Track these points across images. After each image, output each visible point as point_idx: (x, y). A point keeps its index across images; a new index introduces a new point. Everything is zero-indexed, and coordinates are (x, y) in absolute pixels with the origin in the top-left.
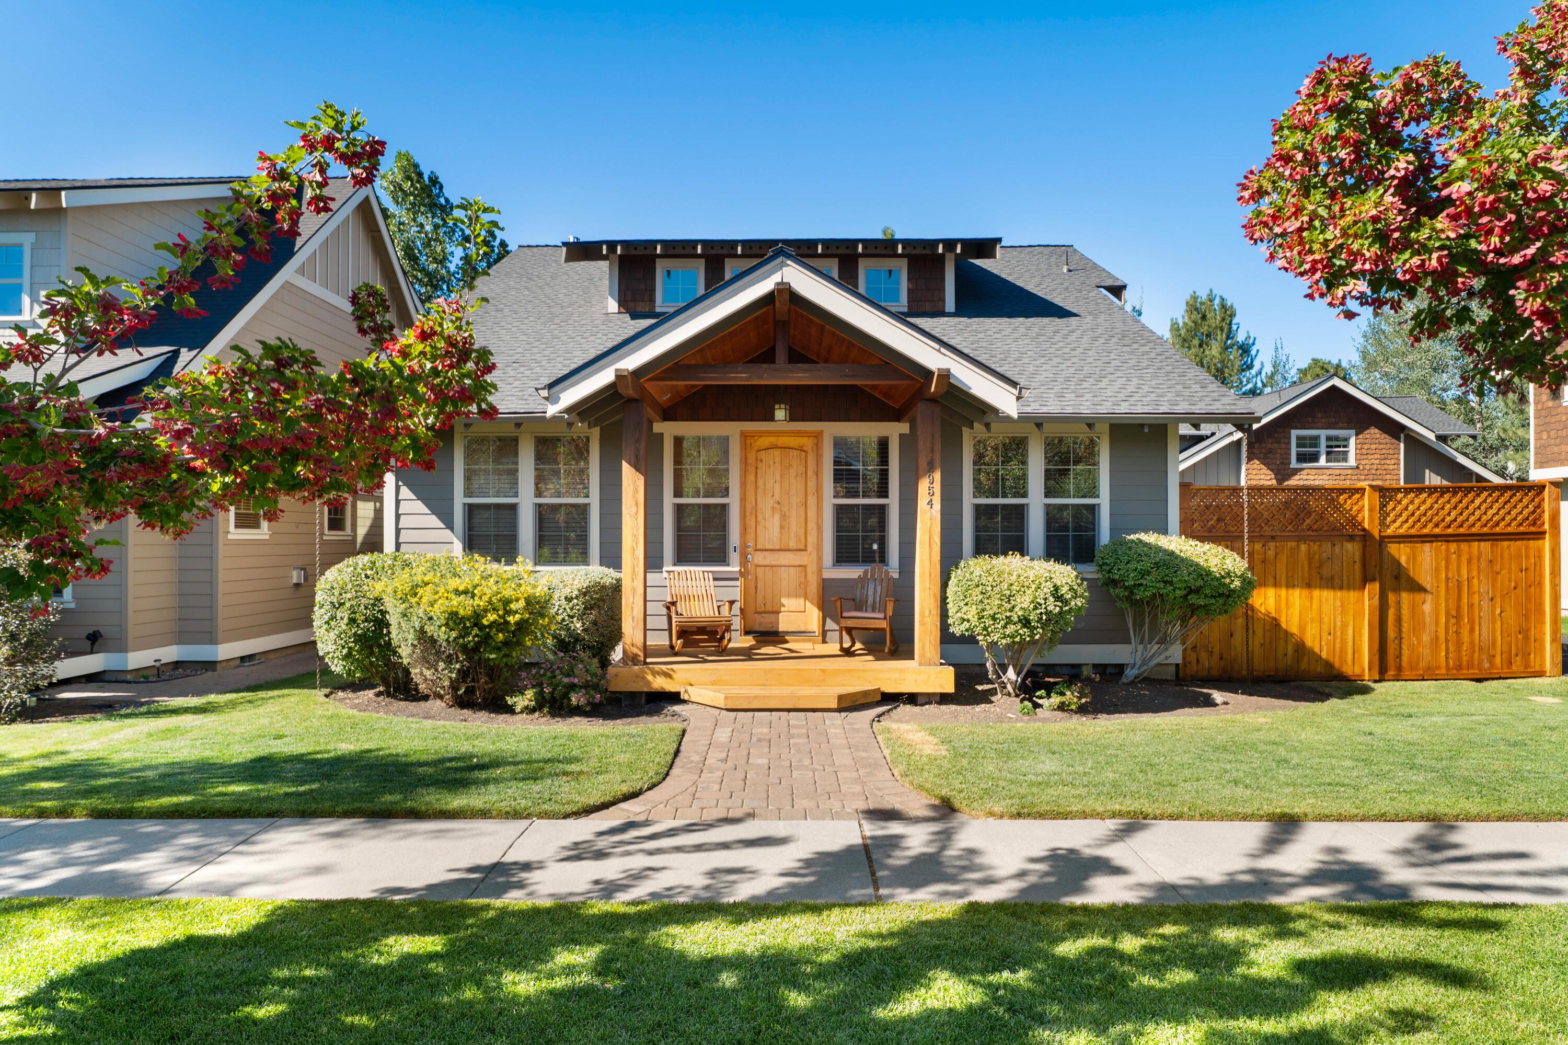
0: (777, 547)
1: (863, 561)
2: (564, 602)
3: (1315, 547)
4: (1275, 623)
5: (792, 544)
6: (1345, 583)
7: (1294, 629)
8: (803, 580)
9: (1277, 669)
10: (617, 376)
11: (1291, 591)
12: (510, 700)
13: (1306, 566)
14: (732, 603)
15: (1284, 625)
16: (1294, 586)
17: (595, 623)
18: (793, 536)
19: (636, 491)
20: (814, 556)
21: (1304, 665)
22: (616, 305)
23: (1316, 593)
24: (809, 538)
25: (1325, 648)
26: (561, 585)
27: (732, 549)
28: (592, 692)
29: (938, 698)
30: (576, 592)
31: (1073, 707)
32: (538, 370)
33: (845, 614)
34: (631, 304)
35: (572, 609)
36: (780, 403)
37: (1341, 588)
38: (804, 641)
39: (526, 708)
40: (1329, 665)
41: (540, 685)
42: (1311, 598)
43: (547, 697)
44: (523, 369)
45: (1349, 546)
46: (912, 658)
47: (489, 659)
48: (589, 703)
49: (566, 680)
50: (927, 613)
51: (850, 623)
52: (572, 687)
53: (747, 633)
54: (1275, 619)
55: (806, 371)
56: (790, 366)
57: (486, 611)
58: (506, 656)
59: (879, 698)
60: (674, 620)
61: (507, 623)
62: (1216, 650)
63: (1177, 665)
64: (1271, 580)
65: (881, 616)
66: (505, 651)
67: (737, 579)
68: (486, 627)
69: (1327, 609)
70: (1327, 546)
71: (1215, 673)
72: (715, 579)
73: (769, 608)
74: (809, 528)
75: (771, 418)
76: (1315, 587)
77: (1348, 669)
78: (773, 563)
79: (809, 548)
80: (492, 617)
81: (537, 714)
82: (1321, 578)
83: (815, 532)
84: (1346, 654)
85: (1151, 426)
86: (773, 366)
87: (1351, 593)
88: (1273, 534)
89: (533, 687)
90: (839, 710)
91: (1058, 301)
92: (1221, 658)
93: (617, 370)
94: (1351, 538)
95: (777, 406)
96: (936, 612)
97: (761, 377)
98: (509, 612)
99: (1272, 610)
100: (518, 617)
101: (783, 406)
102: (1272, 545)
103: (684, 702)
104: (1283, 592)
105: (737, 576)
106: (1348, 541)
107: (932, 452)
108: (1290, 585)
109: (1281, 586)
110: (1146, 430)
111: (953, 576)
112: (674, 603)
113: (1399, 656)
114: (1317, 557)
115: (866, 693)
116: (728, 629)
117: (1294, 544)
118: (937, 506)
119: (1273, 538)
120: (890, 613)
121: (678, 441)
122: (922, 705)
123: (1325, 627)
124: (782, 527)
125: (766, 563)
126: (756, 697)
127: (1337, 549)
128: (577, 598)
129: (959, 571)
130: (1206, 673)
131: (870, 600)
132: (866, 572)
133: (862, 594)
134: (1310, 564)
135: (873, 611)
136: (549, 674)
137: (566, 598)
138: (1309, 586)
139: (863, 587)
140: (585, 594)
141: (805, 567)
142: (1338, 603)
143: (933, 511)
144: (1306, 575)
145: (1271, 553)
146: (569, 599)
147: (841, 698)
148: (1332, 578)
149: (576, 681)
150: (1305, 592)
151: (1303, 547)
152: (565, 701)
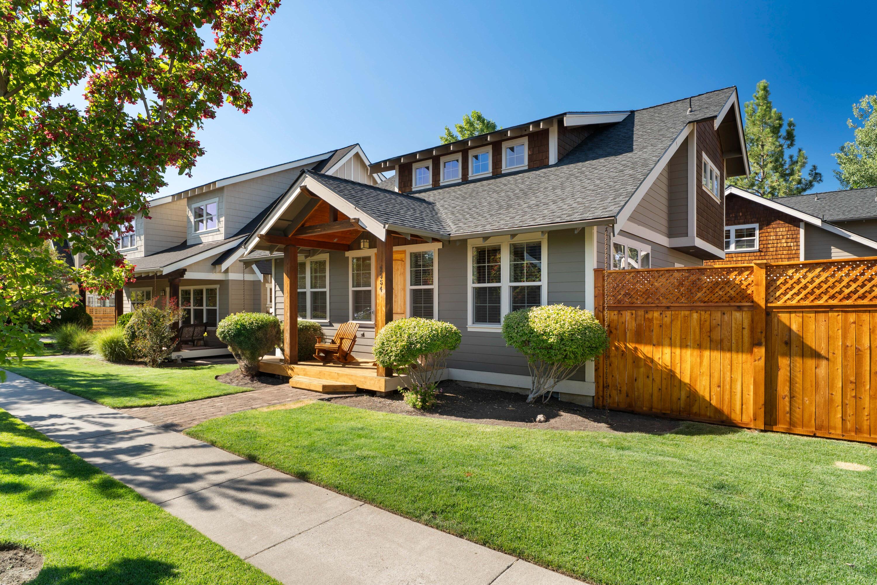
3: (705, 316)
4: (671, 374)
6: (734, 346)
7: (687, 380)
9: (672, 410)
11: (684, 351)
13: (698, 330)
15: (678, 376)
16: (687, 346)
21: (695, 409)
23: (707, 353)
25: (714, 398)
37: (730, 350)
40: (718, 411)
42: (701, 357)
45: (737, 315)
54: (671, 370)
59: (355, 390)
62: (624, 389)
63: (593, 397)
64: (667, 341)
67: (373, 328)
69: (716, 366)
70: (718, 315)
71: (622, 406)
76: (706, 349)
77: (736, 417)
82: (711, 341)
84: (735, 404)
87: (740, 355)
88: (669, 305)
92: (627, 396)
94: (739, 308)
99: (669, 364)
102: (668, 313)
104: (678, 351)
105: (374, 326)
106: (736, 311)
108: (684, 345)
109: (675, 346)
113: (791, 412)
114: (708, 323)
115: (343, 387)
117: (687, 313)
118: (384, 291)
119: (668, 308)
123: (715, 381)
127: (726, 318)
130: (616, 406)
134: (701, 328)
138: (700, 346)
142: (727, 362)
144: (698, 338)
145: (667, 320)
147: (324, 387)
148: (721, 341)
150: (696, 352)
151: (695, 316)
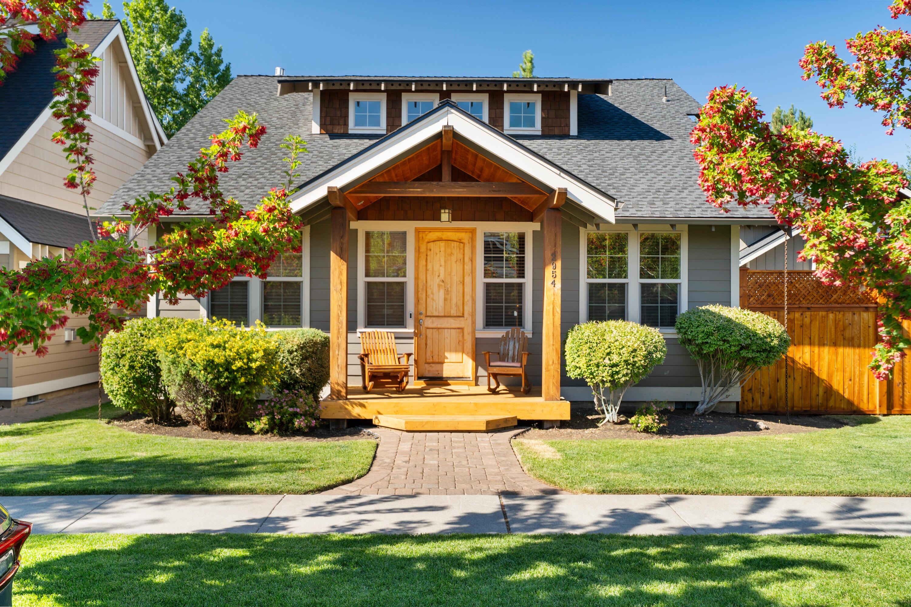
0: (442, 314)
1: (506, 325)
2: (286, 354)
3: (840, 316)
4: (810, 372)
5: (453, 312)
6: (862, 342)
7: (824, 376)
8: (461, 339)
9: (811, 407)
10: (329, 192)
11: (822, 349)
12: (249, 424)
13: (833, 330)
14: (409, 355)
15: (816, 373)
16: (824, 345)
17: (309, 370)
18: (453, 306)
19: (341, 273)
20: (470, 321)
21: (831, 403)
22: (319, 128)
23: (841, 350)
24: (466, 308)
25: (847, 391)
26: (285, 342)
27: (408, 316)
28: (309, 419)
29: (559, 424)
30: (296, 347)
31: (655, 430)
32: (262, 180)
33: (492, 364)
34: (330, 127)
35: (292, 359)
36: (445, 208)
37: (859, 346)
38: (461, 384)
39: (261, 430)
40: (850, 403)
41: (272, 413)
42: (837, 354)
43: (277, 422)
44: (250, 180)
45: (865, 315)
46: (539, 394)
47: (235, 394)
48: (307, 426)
49: (291, 410)
50: (551, 363)
51: (496, 370)
52: (295, 415)
53: (419, 378)
54: (810, 369)
55: (464, 187)
56: (453, 184)
57: (234, 359)
58: (248, 392)
59: (516, 423)
60: (367, 368)
61: (250, 368)
62: (767, 390)
63: (738, 403)
64: (807, 340)
65: (518, 365)
66: (247, 389)
67: (412, 338)
68: (234, 371)
69: (848, 361)
70: (849, 315)
71: (765, 408)
72: (396, 338)
73: (436, 359)
74: (466, 300)
75: (438, 219)
76: (840, 346)
77: (864, 406)
78: (439, 326)
79: (466, 315)
80: (239, 364)
81: (269, 435)
82: (844, 339)
83: (470, 303)
84: (863, 395)
85: (717, 226)
86: (440, 183)
87: (867, 350)
88: (809, 306)
89: (267, 415)
90: (487, 431)
91: (656, 126)
92: (770, 397)
93: (329, 188)
94: (867, 309)
95: (443, 211)
96: (557, 362)
97: (432, 191)
98: (250, 360)
99: (808, 363)
100: (258, 363)
101: (447, 211)
102: (808, 314)
103: (375, 426)
104: (816, 349)
105: (412, 335)
106: (864, 311)
107: (555, 246)
108: (821, 344)
109: (814, 345)
110: (713, 230)
111: (570, 336)
112: (367, 355)
113: (903, 397)
114: (841, 323)
115: (506, 420)
116: (406, 374)
117: (824, 313)
118: (559, 285)
119: (809, 308)
120: (525, 362)
121: (368, 235)
122: (547, 429)
123: (847, 375)
124: (445, 300)
125: (434, 326)
126: (427, 422)
127: (856, 317)
128: (296, 351)
129: (574, 333)
130: (759, 409)
131: (511, 353)
132: (507, 333)
133: (504, 349)
134: (836, 328)
135: (513, 361)
136: (278, 406)
137: (289, 351)
138: (835, 344)
139: (505, 344)
140: (302, 348)
141: (462, 329)
142: (857, 357)
143: (556, 289)
144: (833, 337)
145: (807, 320)
146: (290, 352)
147: (488, 423)
148: (853, 338)
149: (298, 410)
150: (832, 349)
151: (831, 316)
152: (290, 425)
